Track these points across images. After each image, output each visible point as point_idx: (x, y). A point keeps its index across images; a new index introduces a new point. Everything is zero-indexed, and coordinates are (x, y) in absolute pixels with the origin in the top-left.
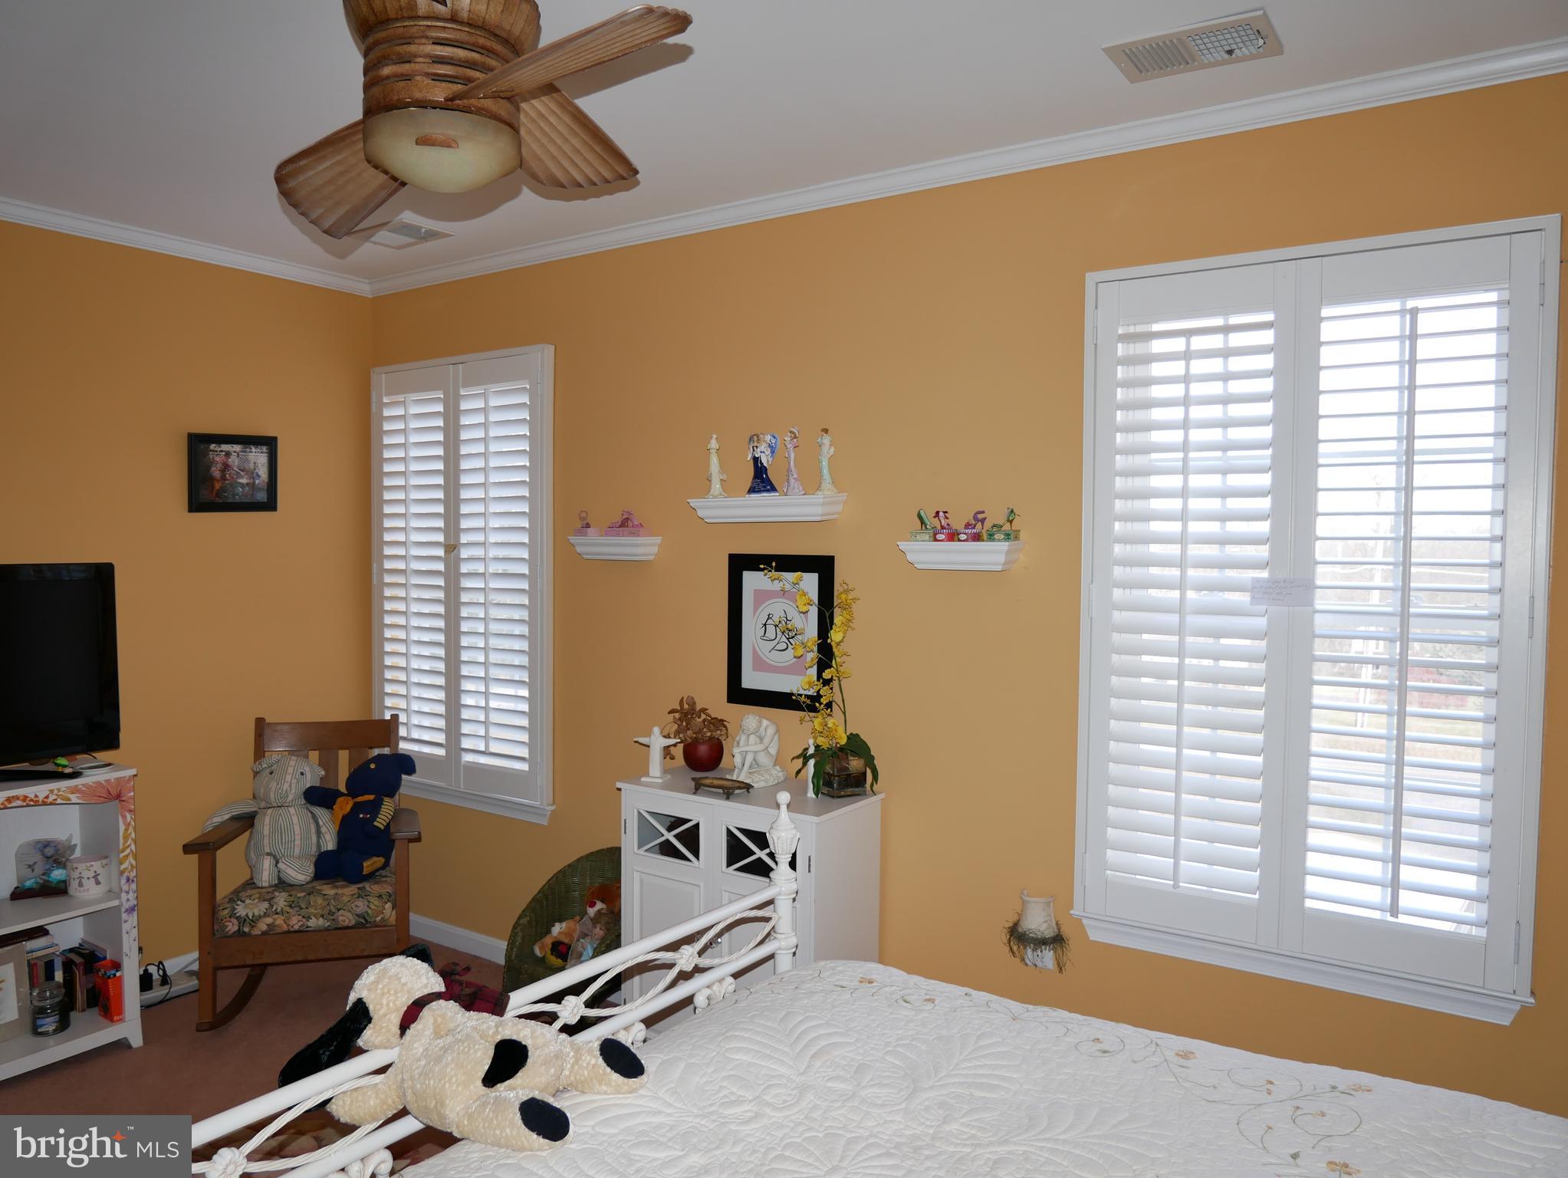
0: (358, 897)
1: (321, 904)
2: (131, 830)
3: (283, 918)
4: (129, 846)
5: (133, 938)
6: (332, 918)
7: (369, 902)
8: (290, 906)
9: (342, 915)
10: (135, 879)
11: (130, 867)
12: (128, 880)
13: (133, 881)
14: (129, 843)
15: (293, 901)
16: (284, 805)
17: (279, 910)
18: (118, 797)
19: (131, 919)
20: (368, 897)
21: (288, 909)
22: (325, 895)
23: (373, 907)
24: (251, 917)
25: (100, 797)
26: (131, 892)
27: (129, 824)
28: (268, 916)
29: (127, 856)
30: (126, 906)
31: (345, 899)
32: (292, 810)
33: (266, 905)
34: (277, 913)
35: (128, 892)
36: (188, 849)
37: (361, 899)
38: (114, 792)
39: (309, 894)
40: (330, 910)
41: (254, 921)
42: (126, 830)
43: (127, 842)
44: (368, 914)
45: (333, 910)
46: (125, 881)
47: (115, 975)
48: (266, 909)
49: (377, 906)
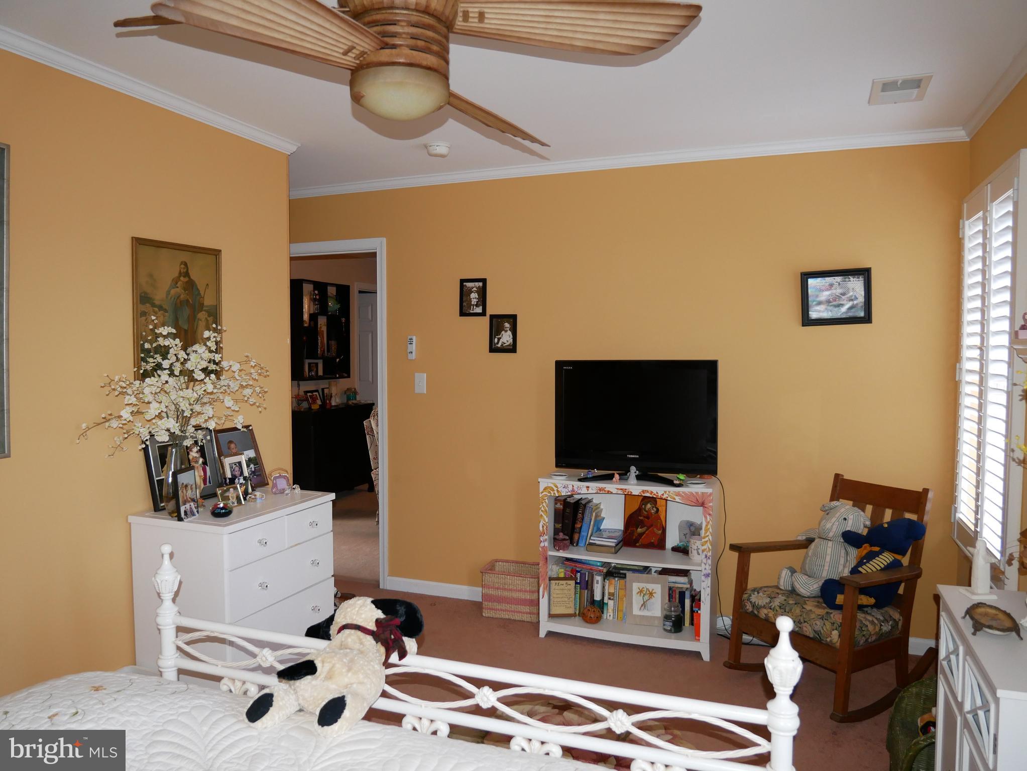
0: (821, 618)
1: (797, 613)
2: (709, 526)
3: (773, 613)
4: (708, 536)
5: (707, 593)
6: (800, 626)
7: (824, 624)
8: (780, 607)
9: (805, 627)
10: (710, 558)
11: (708, 549)
12: (706, 556)
13: (709, 558)
14: (708, 534)
15: (783, 605)
16: (827, 538)
17: (772, 607)
18: (702, 505)
19: (706, 581)
20: (826, 621)
21: (778, 608)
22: (803, 608)
23: (825, 629)
24: (757, 605)
25: (692, 502)
26: (707, 564)
27: (709, 522)
28: (765, 608)
29: (707, 542)
30: (704, 572)
31: (813, 616)
32: (830, 544)
33: (768, 600)
34: (771, 609)
35: (706, 564)
36: (733, 547)
37: (821, 620)
38: (700, 501)
39: (796, 604)
40: (800, 620)
41: (759, 608)
42: (707, 526)
43: (707, 533)
44: (821, 633)
45: (802, 621)
46: (704, 557)
47: (697, 612)
48: (766, 603)
49: (827, 630)
